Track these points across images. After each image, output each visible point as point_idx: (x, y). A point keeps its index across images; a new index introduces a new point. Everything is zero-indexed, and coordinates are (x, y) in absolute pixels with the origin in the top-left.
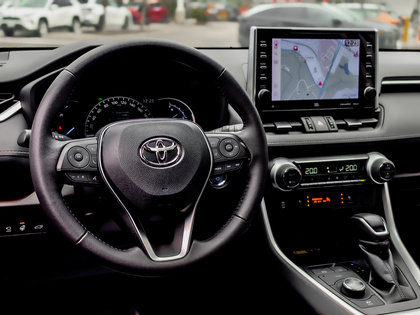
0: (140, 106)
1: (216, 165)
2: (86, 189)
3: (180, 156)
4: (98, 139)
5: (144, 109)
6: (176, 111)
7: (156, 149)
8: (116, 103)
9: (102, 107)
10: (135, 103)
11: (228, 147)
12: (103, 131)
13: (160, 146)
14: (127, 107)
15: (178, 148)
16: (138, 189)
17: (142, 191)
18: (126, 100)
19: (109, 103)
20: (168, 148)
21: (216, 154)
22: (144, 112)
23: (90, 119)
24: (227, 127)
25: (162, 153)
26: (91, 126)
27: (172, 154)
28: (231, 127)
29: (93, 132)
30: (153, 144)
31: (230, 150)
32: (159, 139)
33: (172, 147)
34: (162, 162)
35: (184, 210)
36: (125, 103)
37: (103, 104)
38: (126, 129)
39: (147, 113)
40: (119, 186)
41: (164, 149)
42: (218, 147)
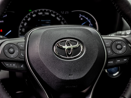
0: (58, 16)
1: (109, 59)
2: (18, 74)
3: (82, 52)
4: (25, 39)
5: (61, 18)
6: (84, 20)
7: (66, 47)
8: (41, 13)
9: (31, 16)
10: (55, 14)
11: (119, 47)
12: (29, 33)
13: (68, 44)
14: (49, 17)
15: (82, 47)
16: (52, 75)
17: (55, 76)
18: (48, 12)
19: (37, 13)
20: (75, 46)
21: (109, 52)
22: (61, 20)
23: (23, 25)
24: (120, 32)
25: (69, 49)
26: (23, 30)
27: (76, 50)
28: (123, 33)
29: (23, 34)
30: (63, 43)
31: (120, 49)
32: (68, 40)
33: (77, 45)
34: (69, 56)
35: (84, 91)
36: (47, 14)
37: (32, 14)
38: (45, 32)
39: (63, 21)
40: (39, 72)
41: (71, 46)
42: (111, 47)
